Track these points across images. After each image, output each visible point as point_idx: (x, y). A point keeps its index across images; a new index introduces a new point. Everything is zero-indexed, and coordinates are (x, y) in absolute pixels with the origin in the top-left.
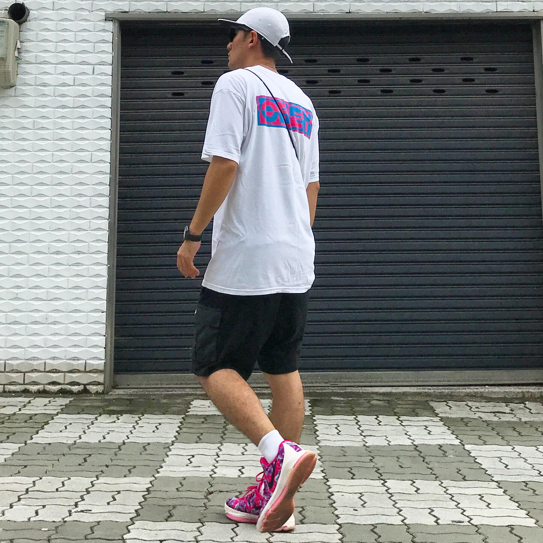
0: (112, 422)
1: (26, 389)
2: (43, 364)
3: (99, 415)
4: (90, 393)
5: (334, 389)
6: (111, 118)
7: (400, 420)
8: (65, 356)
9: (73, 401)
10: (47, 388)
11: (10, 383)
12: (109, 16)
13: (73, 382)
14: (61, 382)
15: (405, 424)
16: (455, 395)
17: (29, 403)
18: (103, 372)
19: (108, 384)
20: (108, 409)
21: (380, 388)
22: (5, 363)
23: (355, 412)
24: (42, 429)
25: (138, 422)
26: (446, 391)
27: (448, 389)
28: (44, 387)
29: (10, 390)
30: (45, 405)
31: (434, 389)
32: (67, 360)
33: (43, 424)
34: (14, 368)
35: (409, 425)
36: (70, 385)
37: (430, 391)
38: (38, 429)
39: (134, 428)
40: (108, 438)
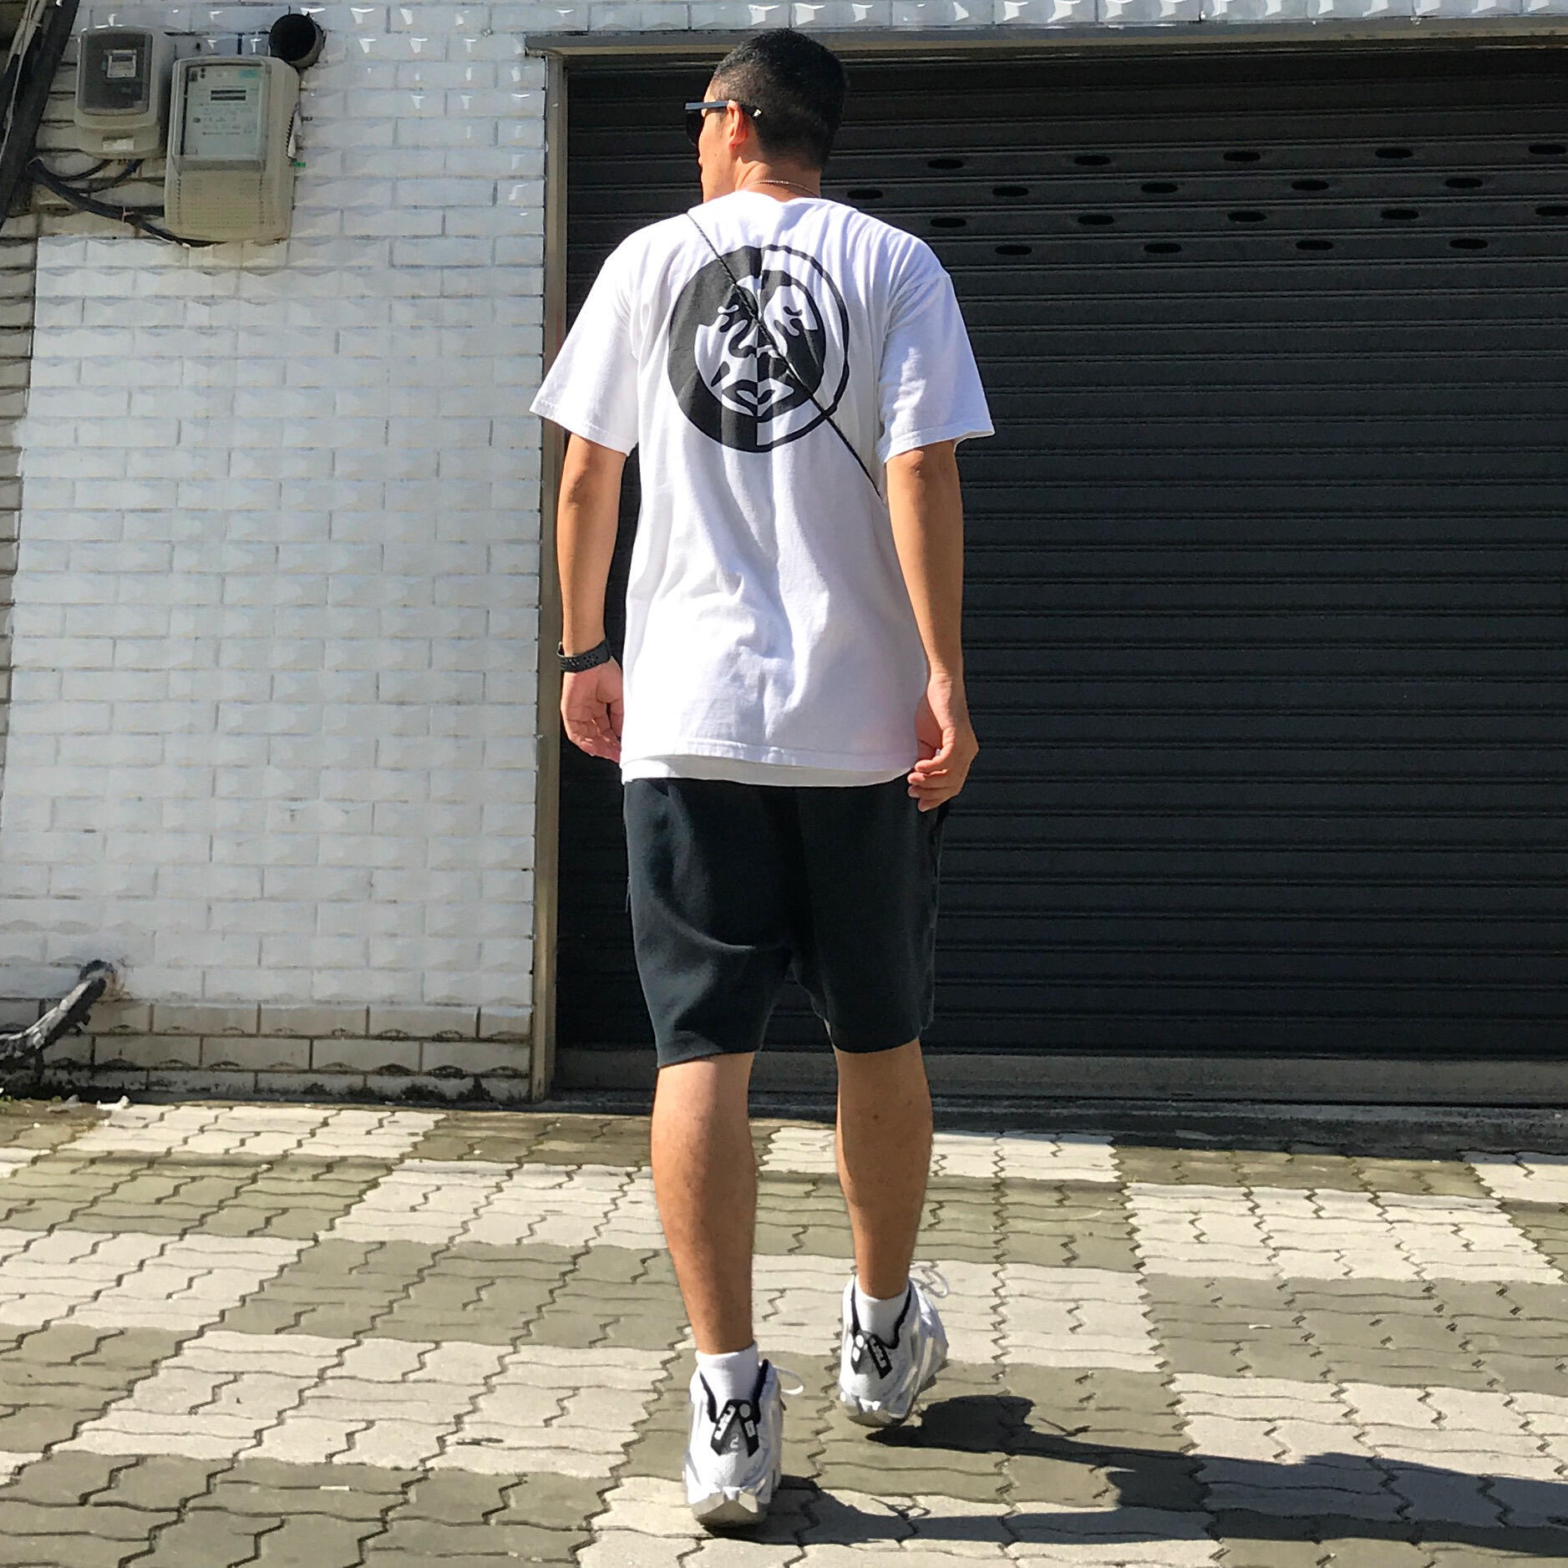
0: (553, 1188)
1: (315, 1085)
2: (364, 1015)
3: (516, 1165)
4: (492, 1100)
5: (1184, 1109)
6: (542, 326)
7: (1378, 1205)
8: (422, 996)
9: (445, 1124)
10: (375, 1082)
11: (272, 1066)
12: (536, 45)
13: (445, 1068)
14: (410, 1067)
15: (1396, 1218)
16: (1539, 1135)
17: (325, 1123)
18: (527, 1040)
19: (539, 1074)
20: (540, 1147)
21: (1316, 1107)
22: (259, 1010)
23: (1245, 1177)
24: (362, 1201)
25: (625, 1188)
26: (1514, 1122)
27: (1518, 1116)
28: (365, 1080)
29: (274, 1087)
30: (369, 1133)
31: (1478, 1115)
32: (429, 1004)
33: (364, 1186)
34: (284, 1025)
35: (1408, 1221)
36: (436, 1076)
37: (1465, 1121)
38: (348, 1201)
39: (616, 1205)
40: (543, 1234)
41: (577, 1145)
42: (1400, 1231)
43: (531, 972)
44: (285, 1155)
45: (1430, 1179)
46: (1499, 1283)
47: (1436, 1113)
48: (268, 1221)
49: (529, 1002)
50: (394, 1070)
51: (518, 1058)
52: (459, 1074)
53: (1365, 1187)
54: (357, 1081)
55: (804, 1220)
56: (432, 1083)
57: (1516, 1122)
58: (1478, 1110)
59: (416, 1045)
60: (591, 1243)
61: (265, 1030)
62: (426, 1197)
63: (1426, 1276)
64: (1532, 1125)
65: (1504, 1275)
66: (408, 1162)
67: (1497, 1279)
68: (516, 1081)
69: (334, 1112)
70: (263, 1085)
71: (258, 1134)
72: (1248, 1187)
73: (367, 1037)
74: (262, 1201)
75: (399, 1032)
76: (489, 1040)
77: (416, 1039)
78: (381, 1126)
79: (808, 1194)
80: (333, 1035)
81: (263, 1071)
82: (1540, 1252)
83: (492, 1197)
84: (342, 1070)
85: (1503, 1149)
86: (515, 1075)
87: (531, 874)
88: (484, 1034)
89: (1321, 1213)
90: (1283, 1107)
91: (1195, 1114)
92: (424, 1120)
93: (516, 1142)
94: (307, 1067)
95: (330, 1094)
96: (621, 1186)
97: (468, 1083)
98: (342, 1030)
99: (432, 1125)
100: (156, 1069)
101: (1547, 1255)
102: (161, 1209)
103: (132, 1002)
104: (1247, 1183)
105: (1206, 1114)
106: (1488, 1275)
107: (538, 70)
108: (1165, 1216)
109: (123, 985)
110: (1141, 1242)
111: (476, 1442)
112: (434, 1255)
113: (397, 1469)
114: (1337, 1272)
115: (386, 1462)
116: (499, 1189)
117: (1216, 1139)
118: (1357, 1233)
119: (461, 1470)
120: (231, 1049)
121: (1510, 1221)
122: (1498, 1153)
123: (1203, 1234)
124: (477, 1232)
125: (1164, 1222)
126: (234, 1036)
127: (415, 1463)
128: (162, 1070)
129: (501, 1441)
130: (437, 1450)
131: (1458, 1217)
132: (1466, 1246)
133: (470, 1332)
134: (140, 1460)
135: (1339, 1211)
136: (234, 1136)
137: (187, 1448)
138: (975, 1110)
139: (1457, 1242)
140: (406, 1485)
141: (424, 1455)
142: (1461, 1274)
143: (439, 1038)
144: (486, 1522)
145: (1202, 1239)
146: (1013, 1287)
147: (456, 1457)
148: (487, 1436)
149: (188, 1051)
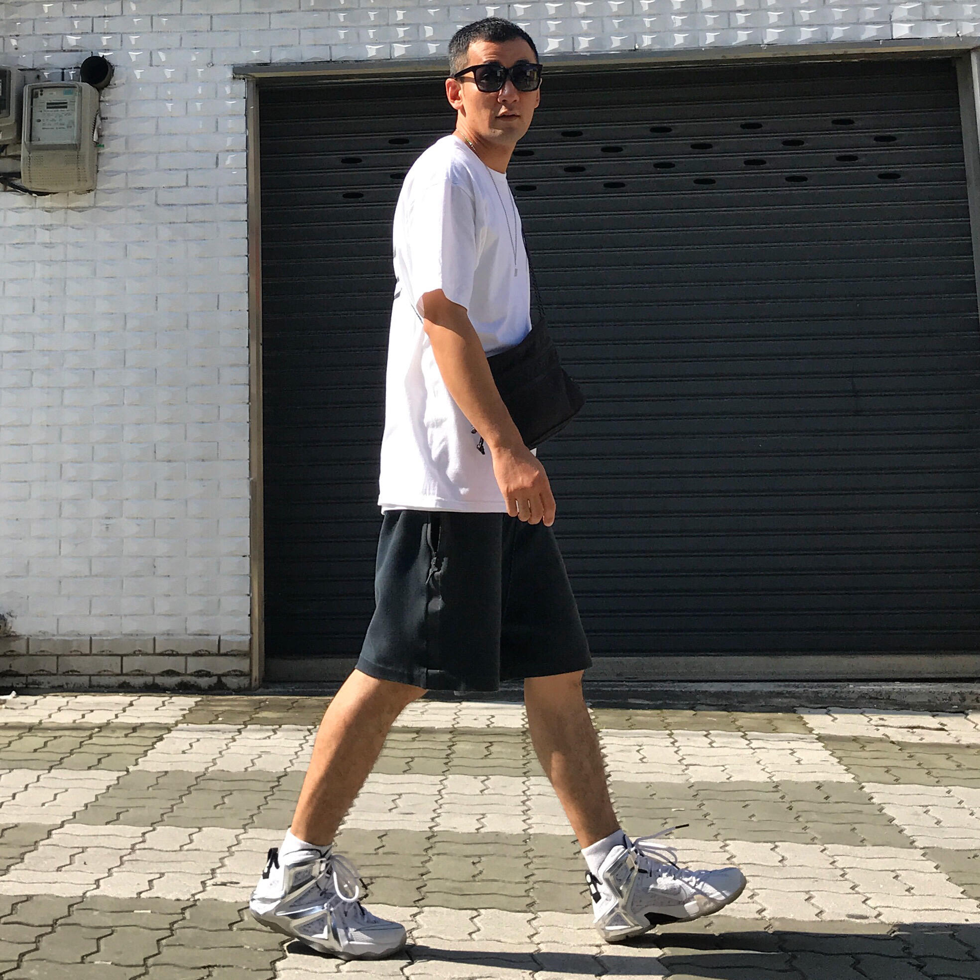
0: (265, 739)
1: (124, 682)
2: (152, 642)
3: (243, 726)
4: (228, 689)
5: (632, 686)
6: (247, 238)
7: (746, 739)
8: (186, 629)
9: (201, 703)
10: (159, 680)
11: (100, 672)
12: (239, 72)
13: (200, 671)
14: (180, 672)
15: (757, 746)
16: (841, 697)
17: (131, 704)
18: (248, 654)
19: (256, 673)
20: (257, 715)
21: (711, 684)
22: (91, 640)
23: (669, 724)
24: (153, 748)
25: (307, 738)
26: (826, 690)
27: (829, 686)
28: (154, 679)
29: (101, 684)
30: (157, 709)
31: (805, 687)
32: (189, 635)
33: (155, 740)
34: (105, 649)
35: (764, 748)
36: (195, 676)
37: (797, 690)
38: (146, 749)
39: (302, 747)
40: (260, 765)
41: (278, 714)
42: (760, 754)
43: (249, 615)
44: (108, 723)
45: (777, 723)
46: (817, 782)
47: (780, 686)
48: (99, 760)
49: (248, 632)
50: (170, 673)
51: (243, 665)
52: (208, 674)
53: (739, 729)
54: (149, 680)
55: (412, 754)
56: (192, 680)
57: (827, 690)
58: (805, 684)
59: (182, 659)
60: (288, 770)
61: (94, 652)
62: (191, 745)
63: (775, 779)
64: (836, 692)
65: (820, 777)
66: (180, 726)
67: (816, 780)
68: (242, 678)
69: (137, 698)
70: (94, 683)
71: (92, 711)
72: (671, 731)
73: (154, 654)
74: (96, 749)
75: (173, 651)
76: (226, 655)
77: (182, 655)
78: (164, 705)
79: (414, 739)
80: (134, 654)
81: (94, 675)
82: (841, 764)
83: (230, 745)
84: (140, 673)
85: (820, 706)
86: (242, 674)
87: (248, 558)
88: (222, 651)
89: (713, 745)
90: (690, 684)
91: (640, 689)
92: (189, 701)
93: (242, 713)
94: (119, 672)
95: (133, 687)
96: (305, 737)
97: (214, 680)
98: (140, 651)
99: (194, 704)
100: (31, 675)
101: (845, 766)
102: (37, 755)
103: (17, 637)
104: (670, 728)
105: (645, 689)
106: (811, 778)
107: (241, 87)
108: (622, 748)
109: (11, 628)
110: (609, 763)
111: (224, 884)
112: (196, 778)
113: (178, 900)
114: (723, 778)
115: (171, 896)
116: (234, 740)
117: (652, 703)
118: (734, 755)
119: (216, 900)
120: (75, 663)
121: (823, 747)
122: (817, 708)
123: (644, 758)
124: (221, 765)
125: (622, 751)
126: (76, 655)
127: (188, 896)
128: (35, 675)
129: (238, 883)
130: (201, 889)
131: (793, 745)
132: (798, 761)
133: (218, 822)
134: (29, 898)
135: (723, 743)
136: (77, 712)
137: (56, 890)
138: (510, 689)
139: (793, 759)
140: (184, 909)
141: (194, 892)
142: (795, 778)
143: (196, 654)
144: (231, 929)
145: (644, 760)
146: (534, 790)
147: (212, 892)
148: (230, 880)
149: (50, 665)
